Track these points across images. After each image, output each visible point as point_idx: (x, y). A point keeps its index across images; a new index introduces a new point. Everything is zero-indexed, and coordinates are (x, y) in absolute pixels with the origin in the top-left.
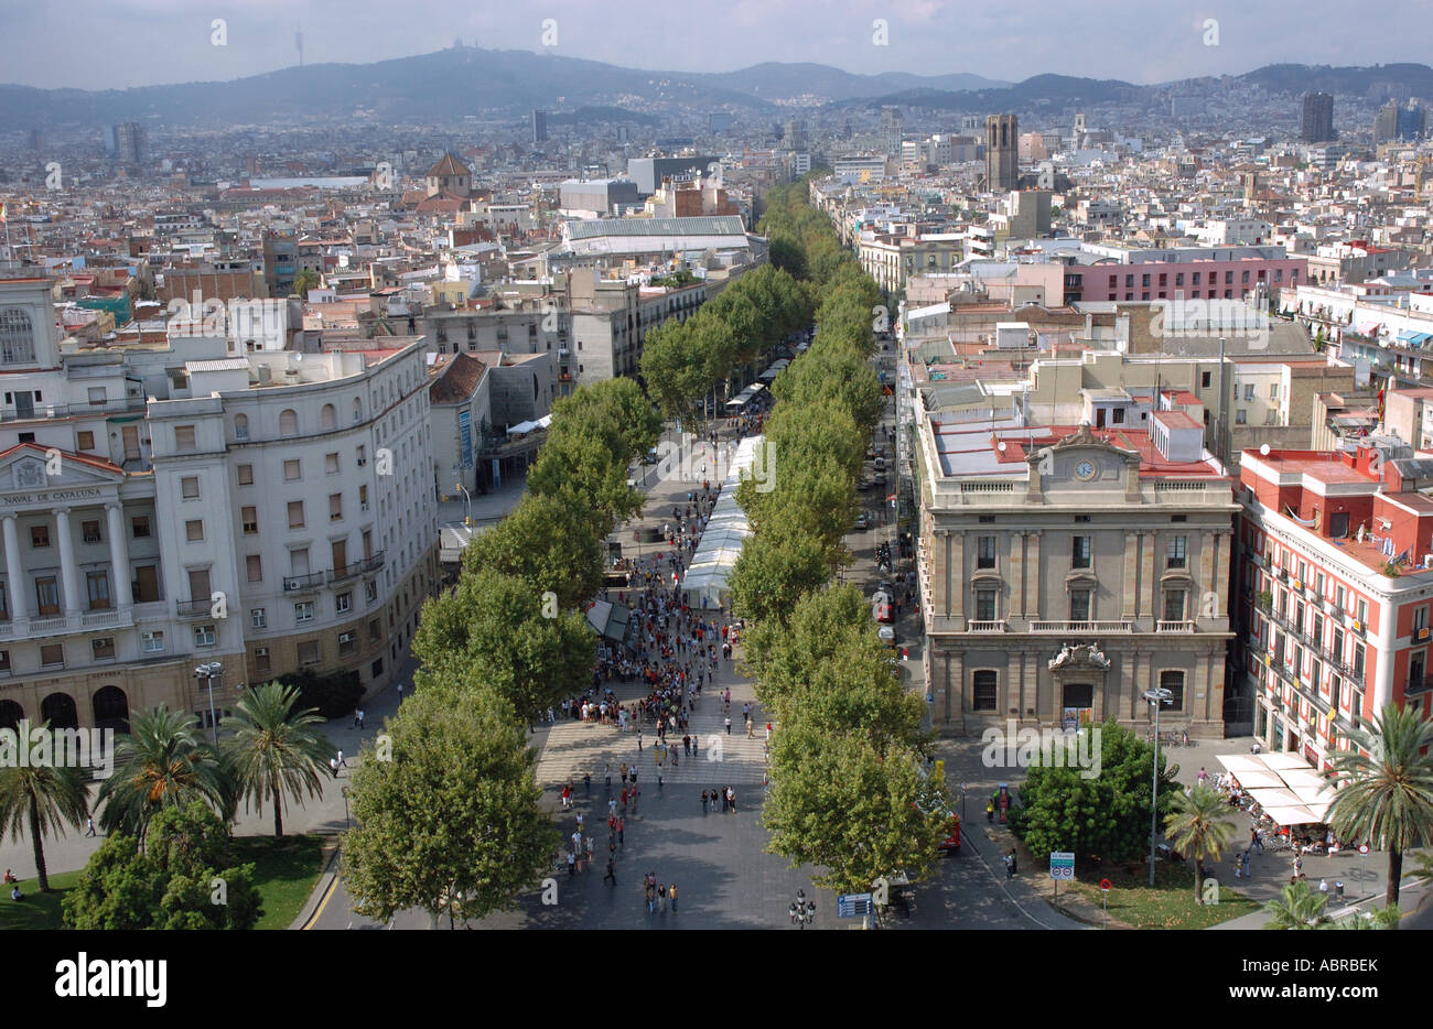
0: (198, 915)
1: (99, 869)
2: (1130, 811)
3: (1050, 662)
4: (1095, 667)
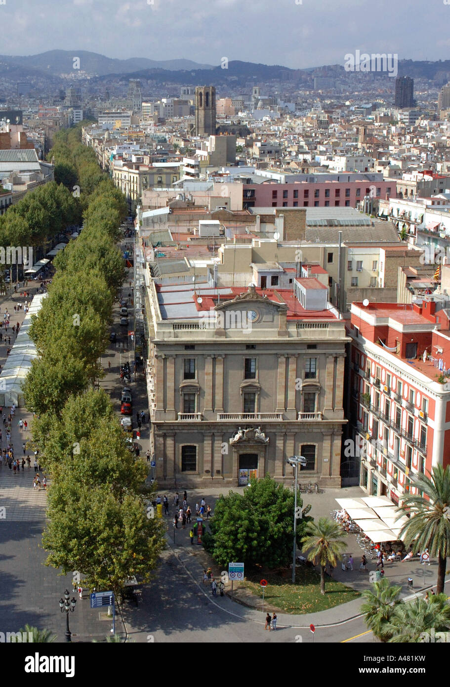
2: (280, 535)
3: (231, 439)
4: (259, 442)
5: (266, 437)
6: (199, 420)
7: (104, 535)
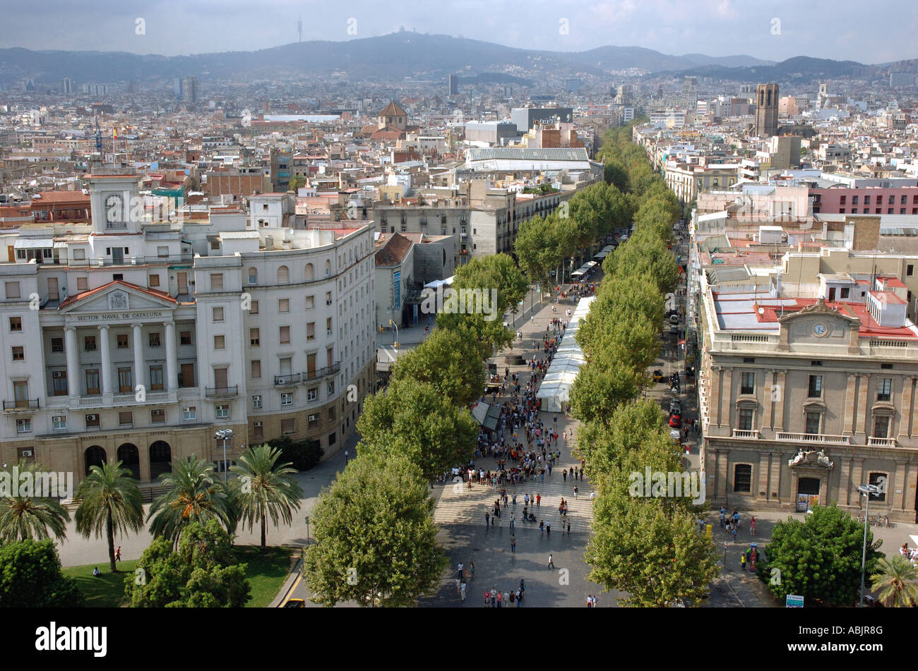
0: (209, 595)
1: (149, 560)
2: (846, 570)
3: (790, 461)
4: (822, 466)
5: (830, 461)
6: (756, 438)
7: (653, 553)
